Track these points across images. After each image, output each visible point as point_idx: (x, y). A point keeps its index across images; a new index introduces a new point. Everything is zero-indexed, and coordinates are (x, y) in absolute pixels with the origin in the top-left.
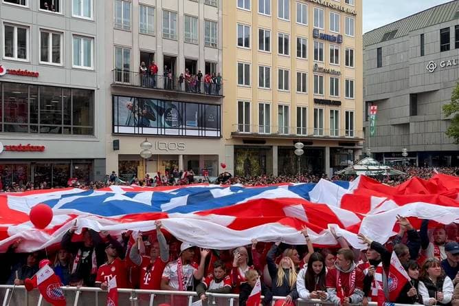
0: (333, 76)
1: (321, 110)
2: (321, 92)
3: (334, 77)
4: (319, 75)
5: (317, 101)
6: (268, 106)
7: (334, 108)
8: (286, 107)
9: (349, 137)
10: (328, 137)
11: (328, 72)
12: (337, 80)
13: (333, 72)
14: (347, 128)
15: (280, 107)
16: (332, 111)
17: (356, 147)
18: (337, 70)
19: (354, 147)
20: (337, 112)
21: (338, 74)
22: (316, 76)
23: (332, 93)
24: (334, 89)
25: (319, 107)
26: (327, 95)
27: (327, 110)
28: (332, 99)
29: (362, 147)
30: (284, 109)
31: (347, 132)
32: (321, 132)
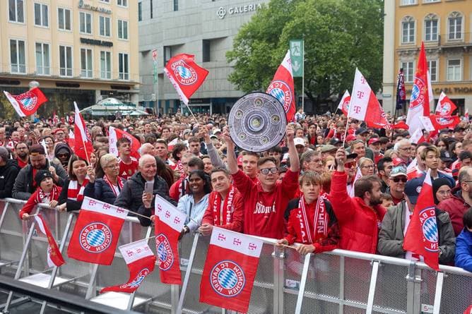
0: (103, 15)
1: (89, 51)
2: (89, 31)
3: (105, 16)
4: (86, 12)
5: (83, 41)
6: (22, 44)
7: (106, 49)
8: (46, 46)
9: (124, 80)
10: (97, 80)
11: (96, 10)
12: (108, 20)
13: (103, 11)
14: (121, 70)
15: (38, 45)
16: (102, 53)
17: (131, 91)
18: (107, 8)
19: (130, 91)
20: (108, 54)
21: (108, 13)
22: (82, 14)
23: (102, 32)
24: (105, 29)
25: (87, 47)
26: (96, 35)
27: (96, 50)
28: (102, 40)
29: (138, 91)
30: (43, 48)
31: (121, 75)
32: (90, 74)
